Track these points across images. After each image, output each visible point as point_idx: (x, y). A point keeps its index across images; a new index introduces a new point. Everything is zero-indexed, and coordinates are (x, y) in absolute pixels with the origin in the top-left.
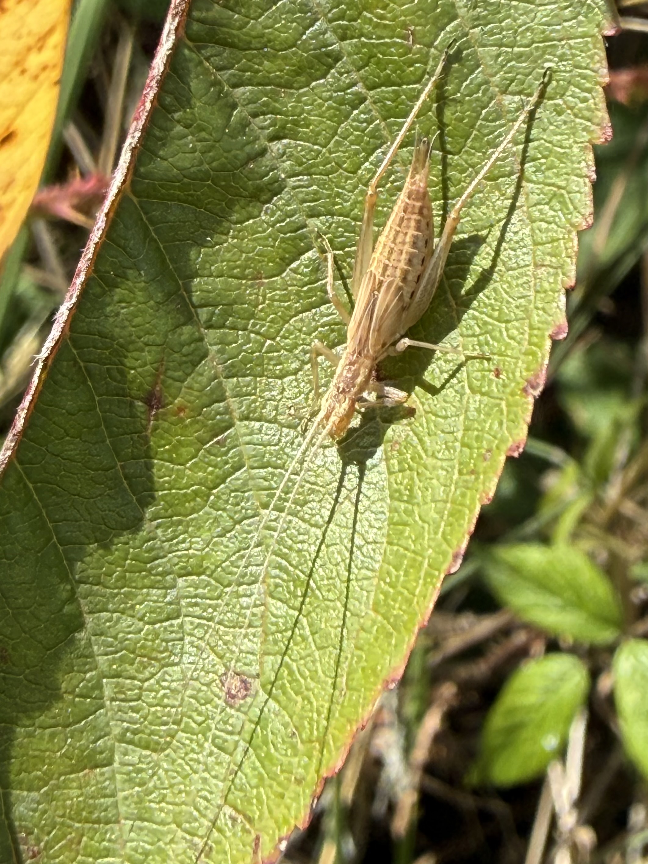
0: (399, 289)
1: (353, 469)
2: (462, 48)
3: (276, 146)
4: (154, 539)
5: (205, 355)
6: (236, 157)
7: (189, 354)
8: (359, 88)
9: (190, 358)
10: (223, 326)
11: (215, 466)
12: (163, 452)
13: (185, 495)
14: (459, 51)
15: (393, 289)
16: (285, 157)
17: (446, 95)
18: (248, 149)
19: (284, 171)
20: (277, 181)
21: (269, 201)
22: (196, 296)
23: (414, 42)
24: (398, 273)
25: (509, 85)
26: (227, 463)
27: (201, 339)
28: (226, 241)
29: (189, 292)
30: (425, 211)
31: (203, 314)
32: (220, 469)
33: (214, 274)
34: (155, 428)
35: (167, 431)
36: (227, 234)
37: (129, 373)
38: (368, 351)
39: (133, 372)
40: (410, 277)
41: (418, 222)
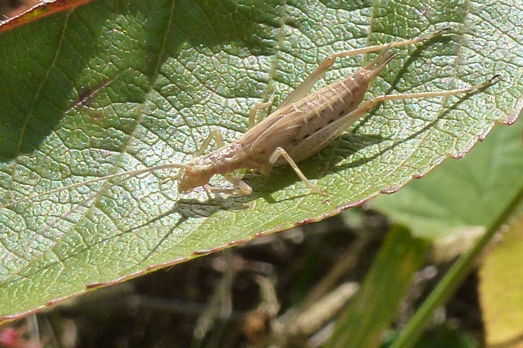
0: (302, 122)
1: (177, 216)
2: (452, 38)
3: (288, 29)
4: (10, 174)
5: (141, 101)
6: (259, 13)
7: (131, 91)
8: (367, 28)
9: (132, 94)
10: (165, 96)
11: (88, 164)
12: (63, 131)
13: (53, 164)
14: (449, 39)
15: (297, 119)
16: (287, 38)
17: (421, 54)
18: (269, 15)
19: (280, 45)
20: (271, 47)
21: (256, 55)
22: (166, 67)
23: (424, 15)
24: (310, 112)
25: (466, 75)
26: (97, 168)
27: (147, 91)
28: (211, 56)
29: (164, 60)
30: (357, 94)
31: (161, 79)
32: (89, 167)
33: (187, 66)
34: (72, 114)
35: (78, 121)
36: (215, 53)
37: (87, 68)
38: (250, 147)
39: (89, 68)
40: (314, 122)
41: (348, 94)
